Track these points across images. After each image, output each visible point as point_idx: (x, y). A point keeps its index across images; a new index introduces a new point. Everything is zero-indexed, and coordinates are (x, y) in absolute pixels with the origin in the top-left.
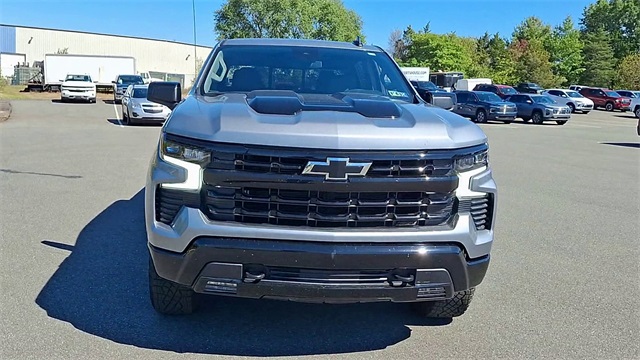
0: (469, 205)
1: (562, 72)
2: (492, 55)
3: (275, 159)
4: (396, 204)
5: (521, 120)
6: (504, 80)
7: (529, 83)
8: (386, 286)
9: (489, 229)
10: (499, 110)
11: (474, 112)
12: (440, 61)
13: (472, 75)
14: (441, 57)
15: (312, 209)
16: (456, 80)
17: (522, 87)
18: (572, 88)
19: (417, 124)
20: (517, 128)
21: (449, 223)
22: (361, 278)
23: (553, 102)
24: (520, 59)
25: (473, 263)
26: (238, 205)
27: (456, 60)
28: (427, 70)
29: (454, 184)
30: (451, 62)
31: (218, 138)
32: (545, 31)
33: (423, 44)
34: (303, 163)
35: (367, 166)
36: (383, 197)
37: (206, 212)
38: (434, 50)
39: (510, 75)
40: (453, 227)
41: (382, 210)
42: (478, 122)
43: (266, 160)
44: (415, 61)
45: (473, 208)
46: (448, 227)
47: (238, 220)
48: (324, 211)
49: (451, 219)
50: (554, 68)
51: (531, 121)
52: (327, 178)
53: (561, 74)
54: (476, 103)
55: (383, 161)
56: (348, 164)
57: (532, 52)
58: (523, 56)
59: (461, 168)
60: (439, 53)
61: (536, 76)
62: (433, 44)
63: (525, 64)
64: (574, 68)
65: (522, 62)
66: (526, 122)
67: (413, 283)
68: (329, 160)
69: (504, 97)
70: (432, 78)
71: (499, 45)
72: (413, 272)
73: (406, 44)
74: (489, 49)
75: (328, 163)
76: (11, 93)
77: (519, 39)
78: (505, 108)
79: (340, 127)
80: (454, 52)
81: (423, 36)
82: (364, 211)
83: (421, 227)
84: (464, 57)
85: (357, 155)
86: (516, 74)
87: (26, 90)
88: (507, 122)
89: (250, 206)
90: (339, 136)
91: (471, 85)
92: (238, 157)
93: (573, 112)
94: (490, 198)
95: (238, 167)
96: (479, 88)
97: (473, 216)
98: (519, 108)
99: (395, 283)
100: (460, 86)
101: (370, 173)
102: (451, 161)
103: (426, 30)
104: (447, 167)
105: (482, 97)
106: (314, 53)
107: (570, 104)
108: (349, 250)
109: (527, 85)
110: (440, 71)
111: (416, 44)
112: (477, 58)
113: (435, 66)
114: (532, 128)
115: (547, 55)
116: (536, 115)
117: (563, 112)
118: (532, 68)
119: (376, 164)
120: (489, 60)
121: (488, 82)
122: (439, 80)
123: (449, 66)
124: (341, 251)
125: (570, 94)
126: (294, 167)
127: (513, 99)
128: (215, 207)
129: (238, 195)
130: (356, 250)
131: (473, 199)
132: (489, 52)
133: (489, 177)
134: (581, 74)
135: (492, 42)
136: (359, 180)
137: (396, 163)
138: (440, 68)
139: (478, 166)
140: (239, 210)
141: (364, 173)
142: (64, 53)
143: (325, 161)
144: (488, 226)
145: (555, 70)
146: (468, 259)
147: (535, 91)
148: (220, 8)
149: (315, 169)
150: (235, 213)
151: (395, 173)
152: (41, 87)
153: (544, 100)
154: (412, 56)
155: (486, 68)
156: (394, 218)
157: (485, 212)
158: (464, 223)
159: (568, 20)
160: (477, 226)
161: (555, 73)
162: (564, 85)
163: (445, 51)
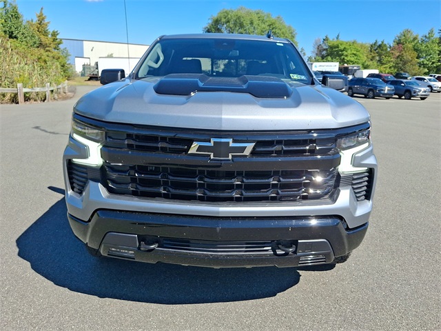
0: (351, 180)
1: (425, 66)
2: (380, 55)
3: (163, 139)
4: (279, 181)
5: (397, 97)
6: (387, 71)
7: (402, 72)
8: (270, 255)
9: (369, 200)
10: (382, 90)
11: (366, 92)
12: (346, 58)
13: (366, 67)
14: (347, 56)
15: (201, 186)
16: (356, 70)
17: (398, 75)
18: (431, 76)
19: (301, 105)
20: (394, 102)
21: (331, 197)
22: (247, 247)
23: (418, 85)
24: (398, 57)
25: (352, 232)
26: (134, 180)
27: (356, 57)
28: (337, 64)
29: (337, 161)
30: (352, 59)
31: (110, 118)
32: (415, 39)
33: (335, 47)
34: (189, 143)
35: (250, 147)
36: (267, 175)
37: (106, 185)
38: (342, 51)
39: (390, 68)
40: (334, 201)
41: (267, 186)
42: (369, 98)
43: (155, 139)
44: (329, 58)
45: (354, 182)
46: (329, 200)
47: (135, 194)
48: (213, 187)
49: (333, 194)
50: (420, 63)
51: (403, 97)
52: (212, 157)
53: (424, 67)
54: (369, 86)
55: (266, 141)
56: (231, 144)
57: (406, 52)
58: (399, 56)
59: (344, 146)
60: (345, 53)
61: (408, 68)
62: (342, 47)
63: (401, 60)
64: (433, 63)
65: (399, 59)
66: (400, 98)
67: (295, 252)
68: (213, 140)
69: (387, 82)
70: (340, 69)
71: (384, 48)
72: (295, 243)
73: (325, 47)
74: (378, 51)
75: (212, 144)
76: (80, 82)
77: (398, 44)
78: (387, 89)
79: (225, 107)
80: (355, 52)
81: (335, 42)
82: (249, 187)
83: (304, 202)
84: (361, 55)
85: (240, 135)
86: (395, 67)
87: (89, 80)
88: (388, 98)
89: (143, 182)
90: (223, 117)
91: (365, 74)
92: (129, 136)
93: (431, 92)
94: (371, 172)
95: (130, 146)
96: (371, 76)
97: (354, 189)
98: (396, 89)
99: (279, 252)
100: (357, 75)
101: (253, 153)
102: (334, 140)
103: (337, 38)
104: (329, 146)
105: (373, 82)
106: (232, 43)
107: (430, 86)
108: (234, 224)
109: (401, 74)
110: (346, 65)
111: (331, 47)
112: (370, 57)
113: (342, 61)
114: (404, 102)
115: (416, 54)
116: (407, 94)
117: (425, 92)
118: (405, 63)
119: (259, 144)
120: (377, 58)
121: (376, 72)
122: (344, 71)
123: (352, 62)
124: (226, 224)
125: (430, 80)
126: (181, 147)
127: (392, 83)
128: (113, 181)
129: (132, 172)
130: (240, 224)
131: (354, 174)
132: (377, 53)
133: (371, 153)
134: (437, 66)
135: (380, 46)
136: (243, 160)
137: (279, 142)
138: (346, 63)
139: (360, 143)
140: (134, 184)
141: (247, 152)
142: (110, 56)
143: (210, 142)
144: (368, 196)
145: (420, 65)
146: (348, 229)
147: (406, 78)
148: (207, 26)
149: (200, 149)
150: (131, 188)
151: (278, 153)
152: (97, 78)
153: (413, 84)
154: (328, 55)
155: (375, 63)
156: (278, 194)
157: (366, 184)
158: (345, 196)
159: (432, 32)
160: (357, 197)
161: (420, 66)
162: (426, 74)
163: (349, 52)
